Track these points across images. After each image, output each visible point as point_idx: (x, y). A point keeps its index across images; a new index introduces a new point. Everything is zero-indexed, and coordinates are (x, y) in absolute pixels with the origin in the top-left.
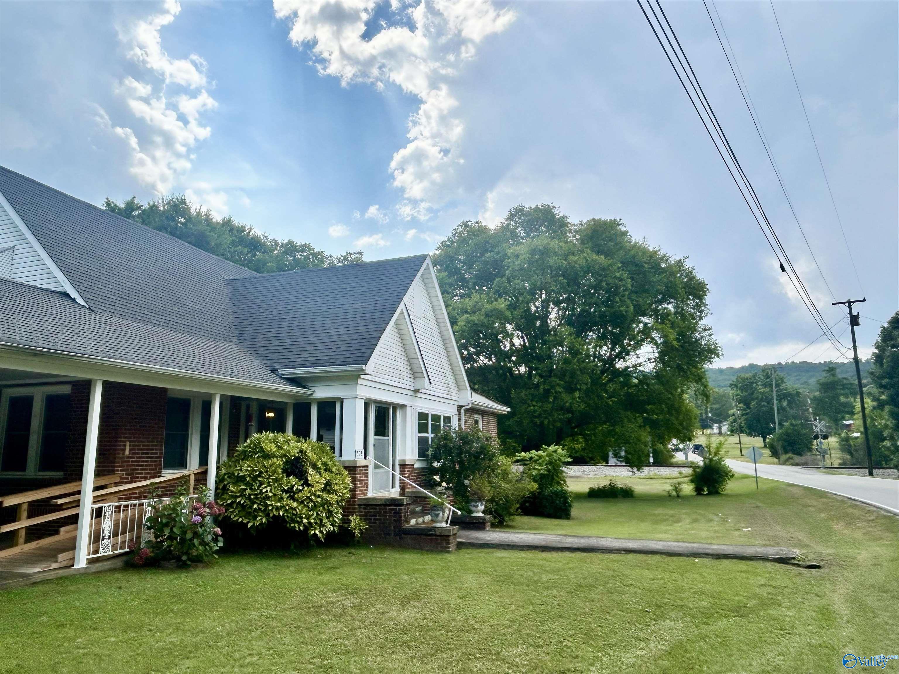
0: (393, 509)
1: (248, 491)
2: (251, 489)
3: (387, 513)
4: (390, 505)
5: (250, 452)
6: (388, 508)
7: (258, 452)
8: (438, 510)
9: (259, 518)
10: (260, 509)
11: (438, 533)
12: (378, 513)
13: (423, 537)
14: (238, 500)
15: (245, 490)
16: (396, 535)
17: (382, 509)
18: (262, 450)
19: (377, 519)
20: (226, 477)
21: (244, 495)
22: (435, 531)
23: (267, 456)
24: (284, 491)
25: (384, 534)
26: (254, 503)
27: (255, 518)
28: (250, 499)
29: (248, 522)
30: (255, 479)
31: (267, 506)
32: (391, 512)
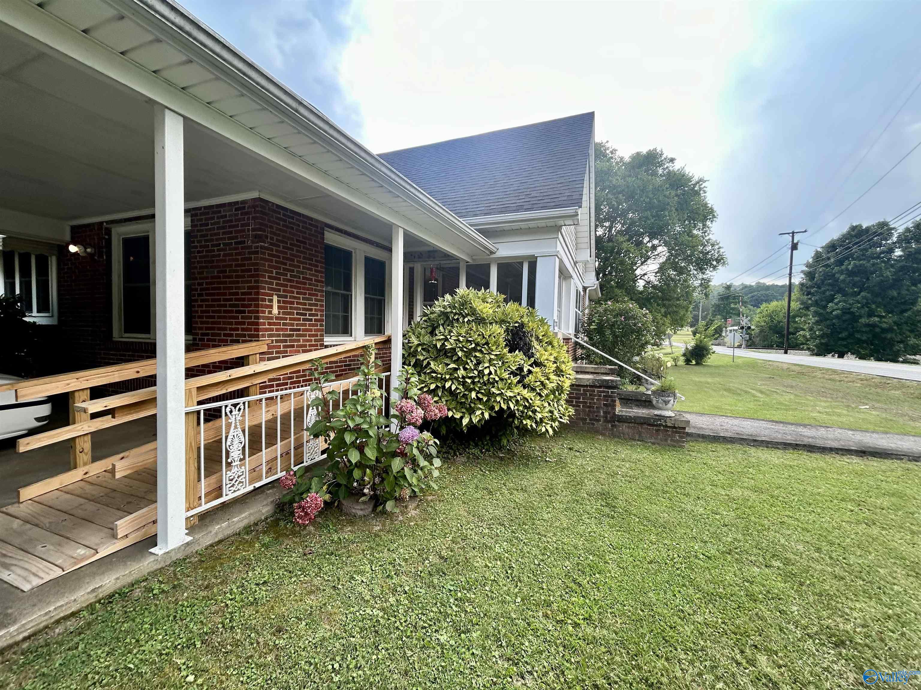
0: (604, 392)
1: (461, 372)
2: (465, 369)
3: (595, 396)
4: (600, 387)
5: (455, 314)
6: (596, 389)
7: (467, 315)
8: (669, 396)
9: (478, 412)
10: (480, 400)
11: (669, 424)
12: (582, 394)
13: (645, 426)
14: (448, 385)
15: (456, 370)
16: (606, 421)
17: (588, 391)
18: (473, 312)
19: (580, 402)
20: (419, 349)
21: (457, 379)
22: (665, 421)
23: (481, 321)
24: (513, 373)
25: (591, 420)
26: (470, 391)
27: (471, 411)
28: (464, 384)
29: (462, 418)
30: (468, 353)
31: (489, 394)
32: (600, 396)
